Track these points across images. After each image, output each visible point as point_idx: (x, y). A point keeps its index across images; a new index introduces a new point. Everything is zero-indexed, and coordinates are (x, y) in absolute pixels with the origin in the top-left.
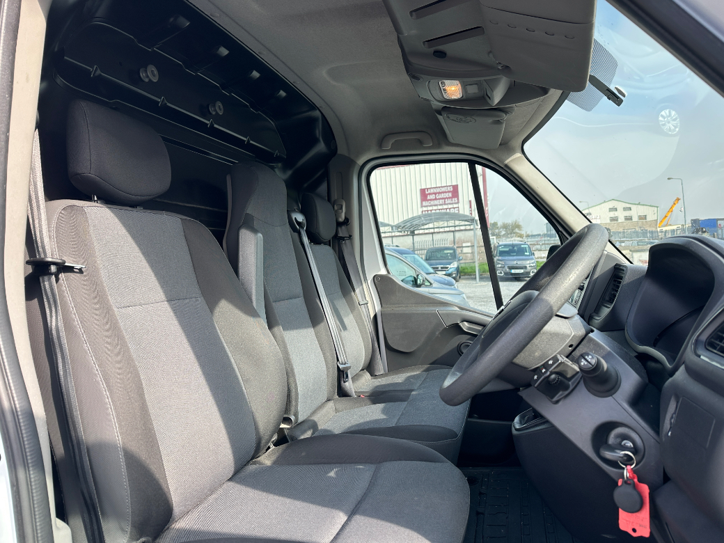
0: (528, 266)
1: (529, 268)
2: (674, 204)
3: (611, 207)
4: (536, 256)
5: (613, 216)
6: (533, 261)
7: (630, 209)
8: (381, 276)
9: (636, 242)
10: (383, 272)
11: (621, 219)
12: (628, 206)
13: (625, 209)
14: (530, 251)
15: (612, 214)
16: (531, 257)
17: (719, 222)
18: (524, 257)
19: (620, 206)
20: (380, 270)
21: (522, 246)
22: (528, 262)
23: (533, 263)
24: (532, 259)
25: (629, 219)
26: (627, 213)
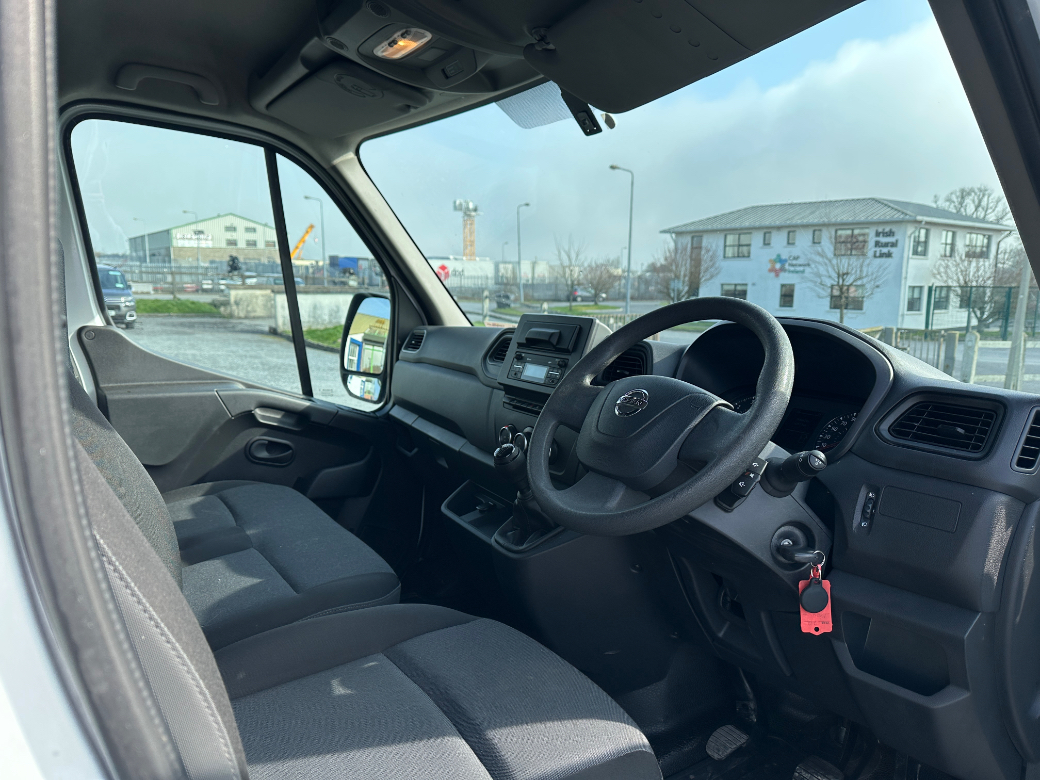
0: (122, 305)
1: (124, 309)
2: (307, 232)
3: (228, 224)
4: (133, 289)
5: (229, 237)
6: (130, 298)
7: (254, 230)
8: (96, 330)
9: (272, 280)
10: (98, 321)
11: (242, 244)
12: (252, 225)
13: (248, 230)
14: (124, 281)
15: (230, 236)
16: (126, 292)
17: (361, 262)
18: (115, 291)
19: (241, 224)
20: (93, 318)
21: (111, 273)
22: (123, 299)
23: (130, 302)
24: (129, 295)
25: (252, 244)
26: (251, 236)
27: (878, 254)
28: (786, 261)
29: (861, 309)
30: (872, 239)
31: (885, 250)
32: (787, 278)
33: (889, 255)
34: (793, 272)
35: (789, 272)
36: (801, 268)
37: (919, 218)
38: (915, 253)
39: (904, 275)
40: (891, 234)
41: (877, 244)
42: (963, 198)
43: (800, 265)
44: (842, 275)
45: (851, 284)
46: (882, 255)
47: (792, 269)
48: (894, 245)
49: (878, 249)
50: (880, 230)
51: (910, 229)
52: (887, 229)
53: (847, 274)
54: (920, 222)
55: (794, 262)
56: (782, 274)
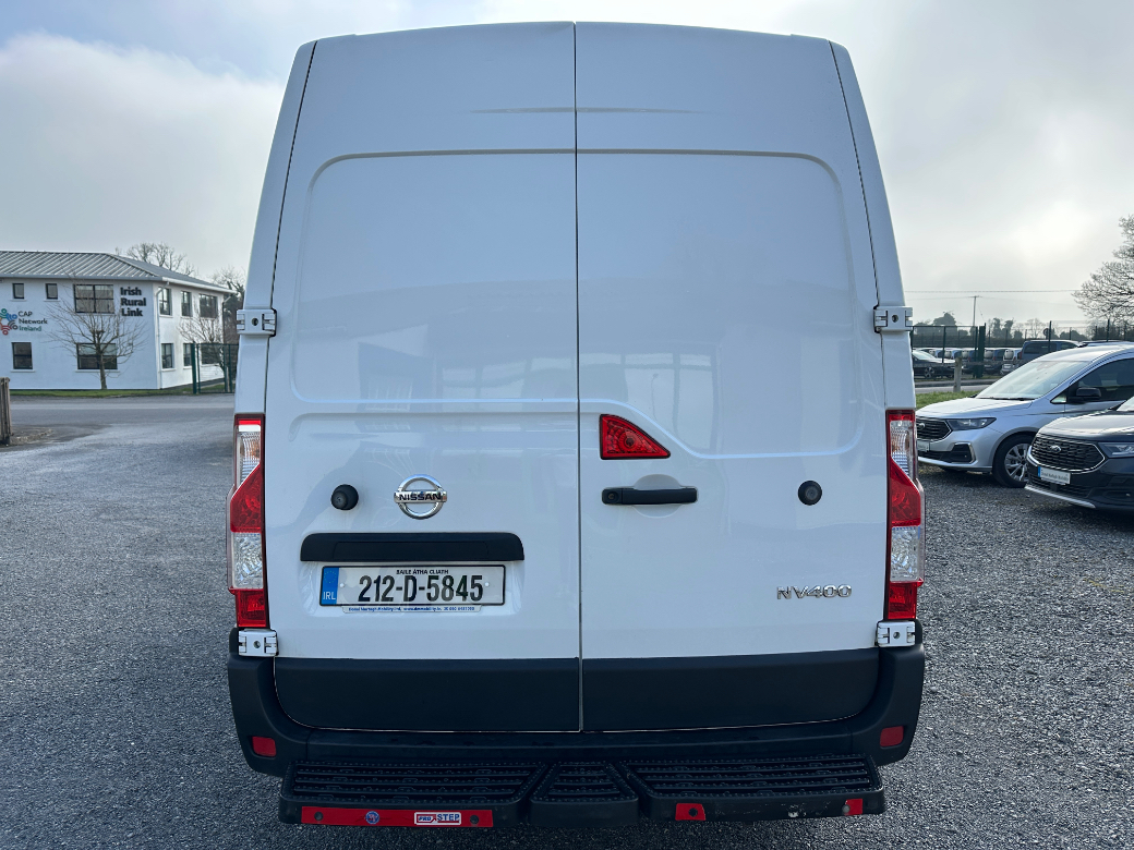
27: (126, 312)
28: (15, 316)
29: (116, 368)
30: (117, 297)
31: (134, 308)
32: (19, 336)
33: (139, 313)
34: (26, 329)
35: (21, 329)
36: (37, 326)
37: (164, 279)
38: (162, 312)
39: (156, 333)
40: (137, 292)
41: (124, 302)
42: (146, 255)
43: (34, 322)
44: (97, 333)
45: (109, 343)
46: (131, 313)
47: (25, 325)
48: (143, 303)
49: (125, 307)
50: (126, 288)
51: (157, 289)
52: (133, 288)
53: (103, 332)
54: (165, 282)
55: (26, 318)
56: (12, 332)
